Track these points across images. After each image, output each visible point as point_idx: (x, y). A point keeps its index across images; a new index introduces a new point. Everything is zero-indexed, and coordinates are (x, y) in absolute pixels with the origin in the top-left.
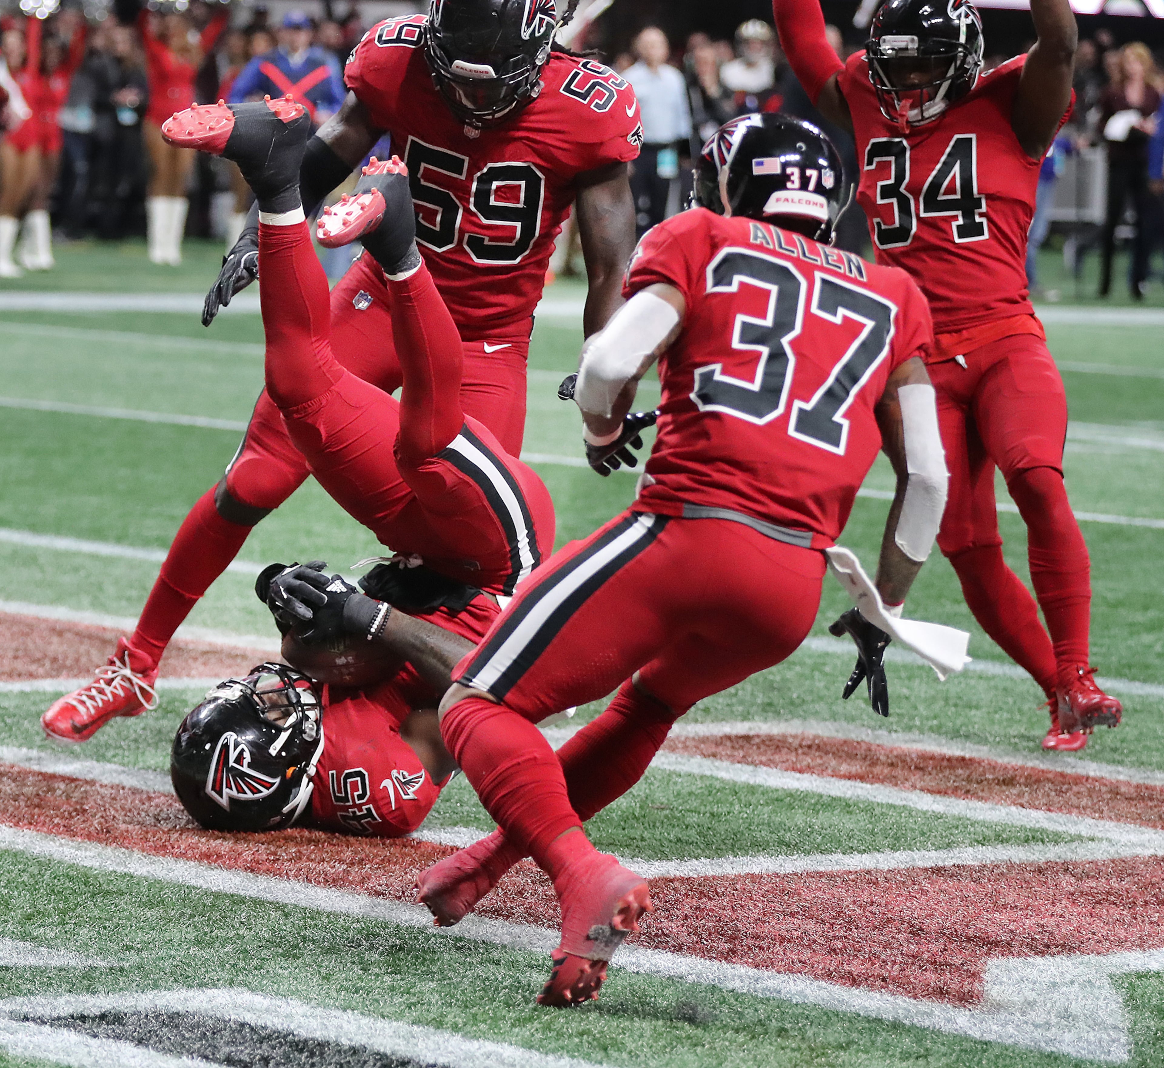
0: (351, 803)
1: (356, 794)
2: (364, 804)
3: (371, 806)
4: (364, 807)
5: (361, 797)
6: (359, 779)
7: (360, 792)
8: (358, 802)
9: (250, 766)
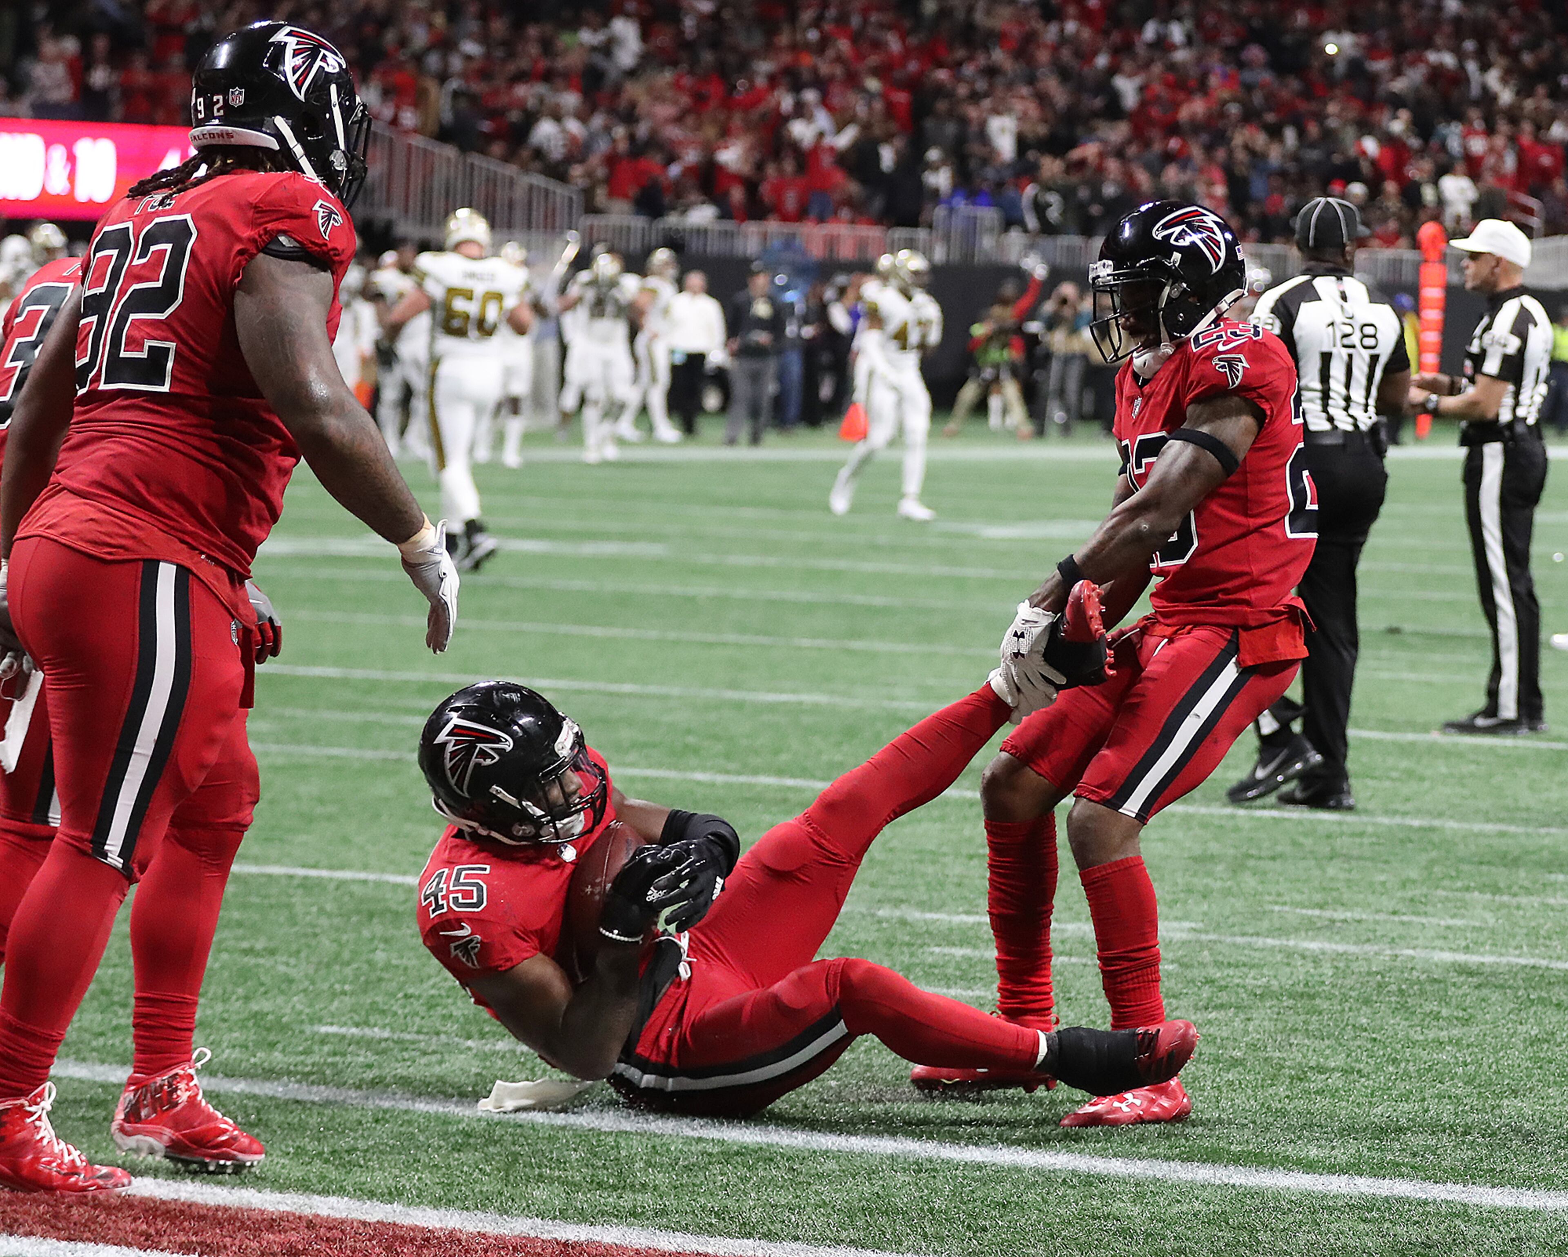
0: (451, 888)
1: (460, 895)
2: (448, 903)
3: (445, 910)
4: (445, 902)
5: (456, 899)
6: (475, 900)
7: (461, 901)
8: (451, 896)
9: (478, 765)
